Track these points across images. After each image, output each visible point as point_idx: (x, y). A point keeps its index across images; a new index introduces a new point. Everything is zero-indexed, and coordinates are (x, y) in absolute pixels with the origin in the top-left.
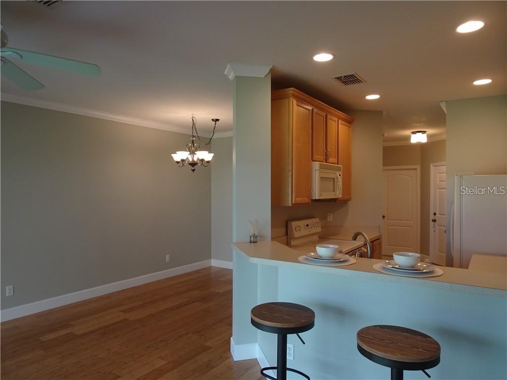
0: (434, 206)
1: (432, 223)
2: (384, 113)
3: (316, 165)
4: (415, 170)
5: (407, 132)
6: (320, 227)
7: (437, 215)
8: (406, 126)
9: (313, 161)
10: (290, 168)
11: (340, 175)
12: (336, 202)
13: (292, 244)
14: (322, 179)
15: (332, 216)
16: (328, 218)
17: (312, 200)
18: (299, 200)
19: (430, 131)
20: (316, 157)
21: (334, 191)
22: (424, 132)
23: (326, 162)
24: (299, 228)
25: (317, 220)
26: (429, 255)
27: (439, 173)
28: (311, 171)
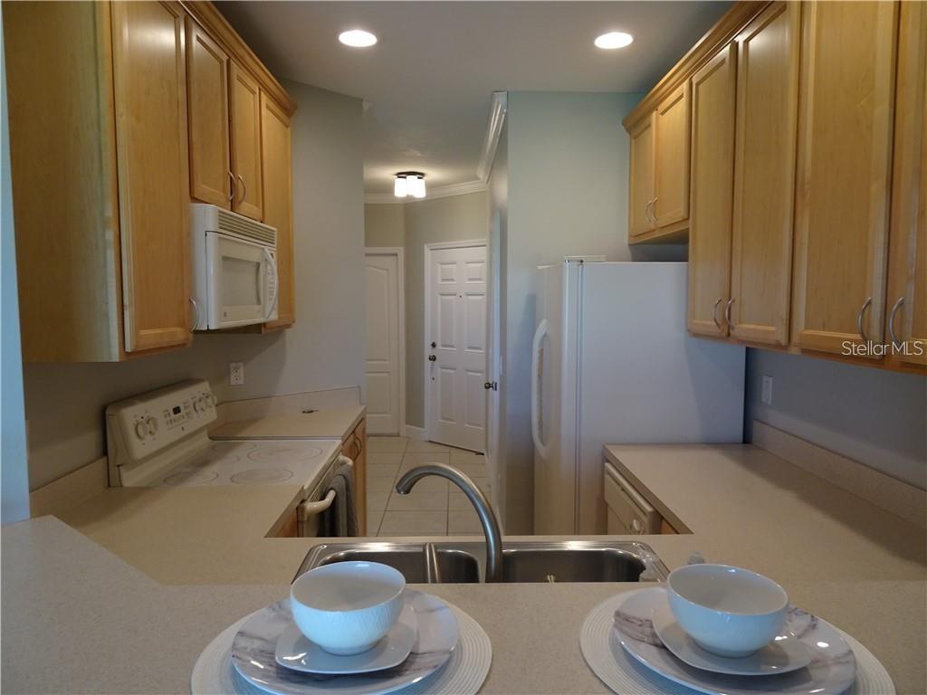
0: (432, 329)
1: (428, 363)
2: (366, 106)
3: (207, 216)
4: (395, 257)
5: (386, 173)
6: (214, 409)
7: (439, 347)
8: (388, 157)
9: (195, 200)
10: (110, 212)
11: (272, 254)
12: (260, 332)
13: (127, 483)
14: (227, 261)
15: (241, 371)
16: (233, 378)
17: (197, 332)
18: (152, 336)
19: (433, 174)
20: (202, 188)
21: (259, 302)
22: (421, 175)
23: (232, 210)
24: (151, 427)
25: (204, 387)
26: (423, 427)
27: (442, 264)
28: (190, 235)
